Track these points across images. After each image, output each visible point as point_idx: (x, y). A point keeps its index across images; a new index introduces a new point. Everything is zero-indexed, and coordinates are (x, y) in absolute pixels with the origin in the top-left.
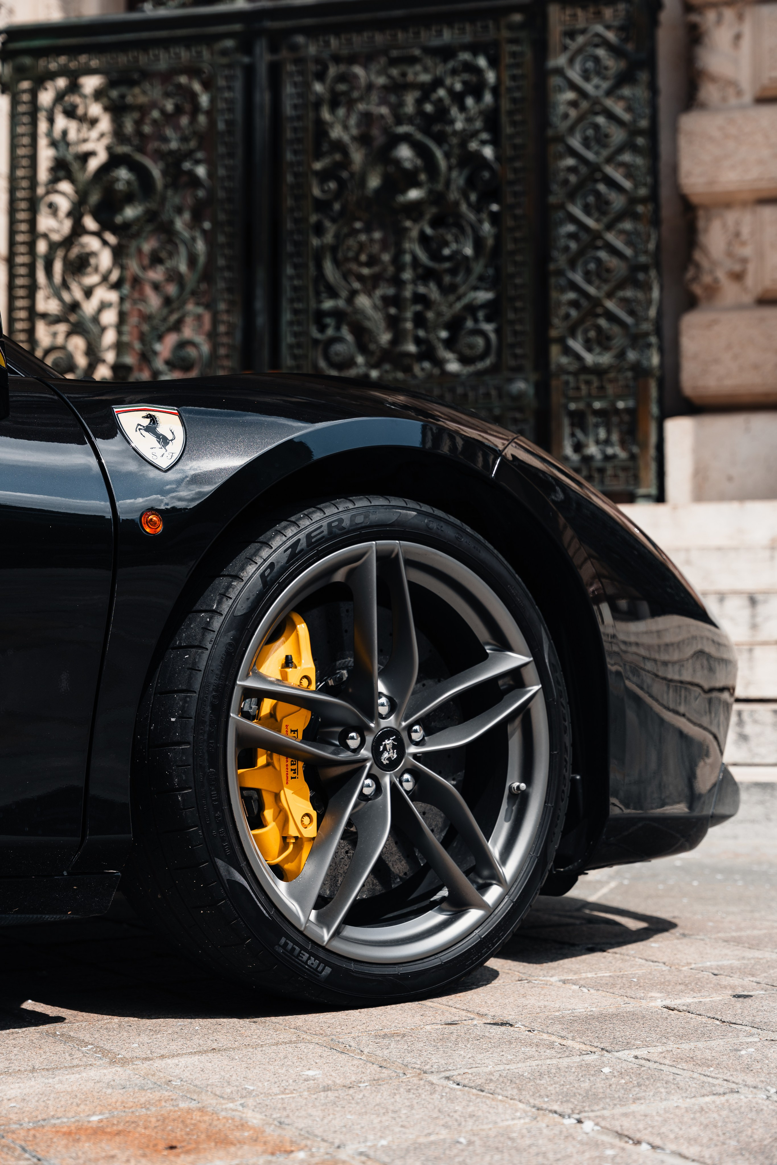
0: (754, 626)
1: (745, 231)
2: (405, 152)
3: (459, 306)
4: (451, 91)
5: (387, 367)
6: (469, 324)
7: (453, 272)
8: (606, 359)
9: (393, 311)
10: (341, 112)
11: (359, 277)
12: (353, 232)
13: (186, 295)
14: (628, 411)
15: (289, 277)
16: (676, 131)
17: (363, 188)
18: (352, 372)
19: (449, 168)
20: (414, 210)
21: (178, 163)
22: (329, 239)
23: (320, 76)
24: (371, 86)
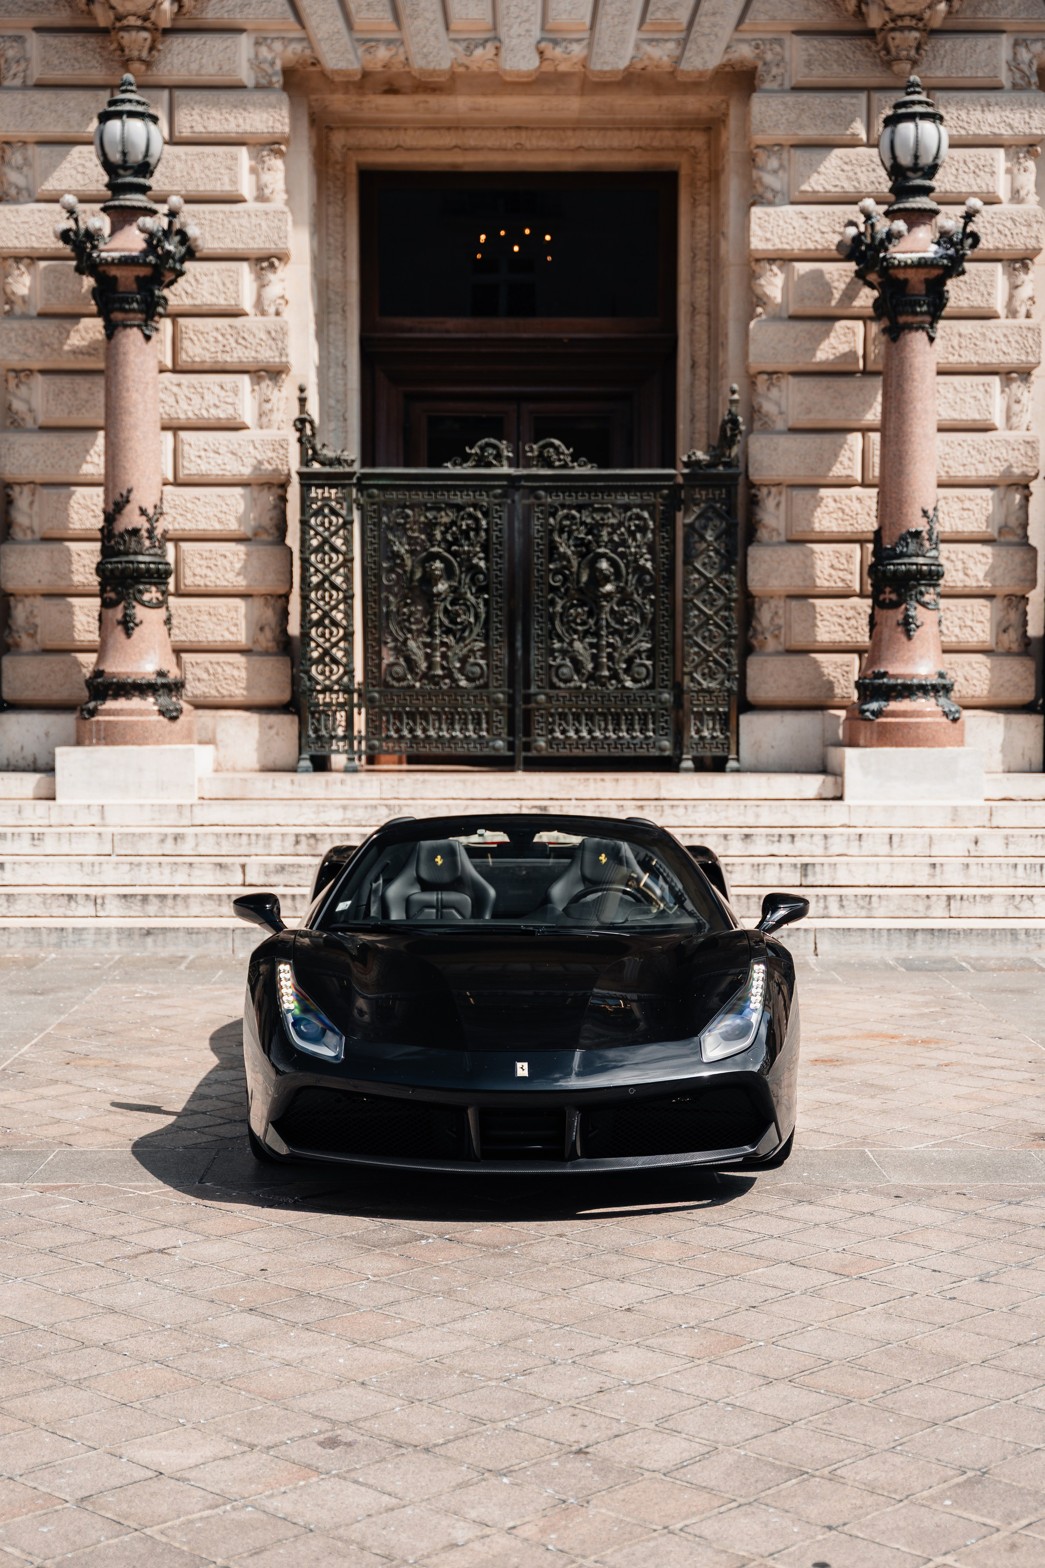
0: (826, 848)
1: (781, 612)
2: (604, 565)
3: (632, 650)
4: (628, 529)
5: (592, 683)
6: (638, 661)
7: (629, 631)
8: (713, 685)
9: (594, 651)
10: (565, 536)
11: (576, 632)
12: (573, 606)
13: (474, 636)
14: (725, 713)
15: (535, 629)
16: (745, 555)
17: (578, 581)
18: (572, 685)
19: (628, 574)
20: (608, 596)
21: (469, 560)
22: (559, 609)
23: (553, 515)
24: (583, 523)
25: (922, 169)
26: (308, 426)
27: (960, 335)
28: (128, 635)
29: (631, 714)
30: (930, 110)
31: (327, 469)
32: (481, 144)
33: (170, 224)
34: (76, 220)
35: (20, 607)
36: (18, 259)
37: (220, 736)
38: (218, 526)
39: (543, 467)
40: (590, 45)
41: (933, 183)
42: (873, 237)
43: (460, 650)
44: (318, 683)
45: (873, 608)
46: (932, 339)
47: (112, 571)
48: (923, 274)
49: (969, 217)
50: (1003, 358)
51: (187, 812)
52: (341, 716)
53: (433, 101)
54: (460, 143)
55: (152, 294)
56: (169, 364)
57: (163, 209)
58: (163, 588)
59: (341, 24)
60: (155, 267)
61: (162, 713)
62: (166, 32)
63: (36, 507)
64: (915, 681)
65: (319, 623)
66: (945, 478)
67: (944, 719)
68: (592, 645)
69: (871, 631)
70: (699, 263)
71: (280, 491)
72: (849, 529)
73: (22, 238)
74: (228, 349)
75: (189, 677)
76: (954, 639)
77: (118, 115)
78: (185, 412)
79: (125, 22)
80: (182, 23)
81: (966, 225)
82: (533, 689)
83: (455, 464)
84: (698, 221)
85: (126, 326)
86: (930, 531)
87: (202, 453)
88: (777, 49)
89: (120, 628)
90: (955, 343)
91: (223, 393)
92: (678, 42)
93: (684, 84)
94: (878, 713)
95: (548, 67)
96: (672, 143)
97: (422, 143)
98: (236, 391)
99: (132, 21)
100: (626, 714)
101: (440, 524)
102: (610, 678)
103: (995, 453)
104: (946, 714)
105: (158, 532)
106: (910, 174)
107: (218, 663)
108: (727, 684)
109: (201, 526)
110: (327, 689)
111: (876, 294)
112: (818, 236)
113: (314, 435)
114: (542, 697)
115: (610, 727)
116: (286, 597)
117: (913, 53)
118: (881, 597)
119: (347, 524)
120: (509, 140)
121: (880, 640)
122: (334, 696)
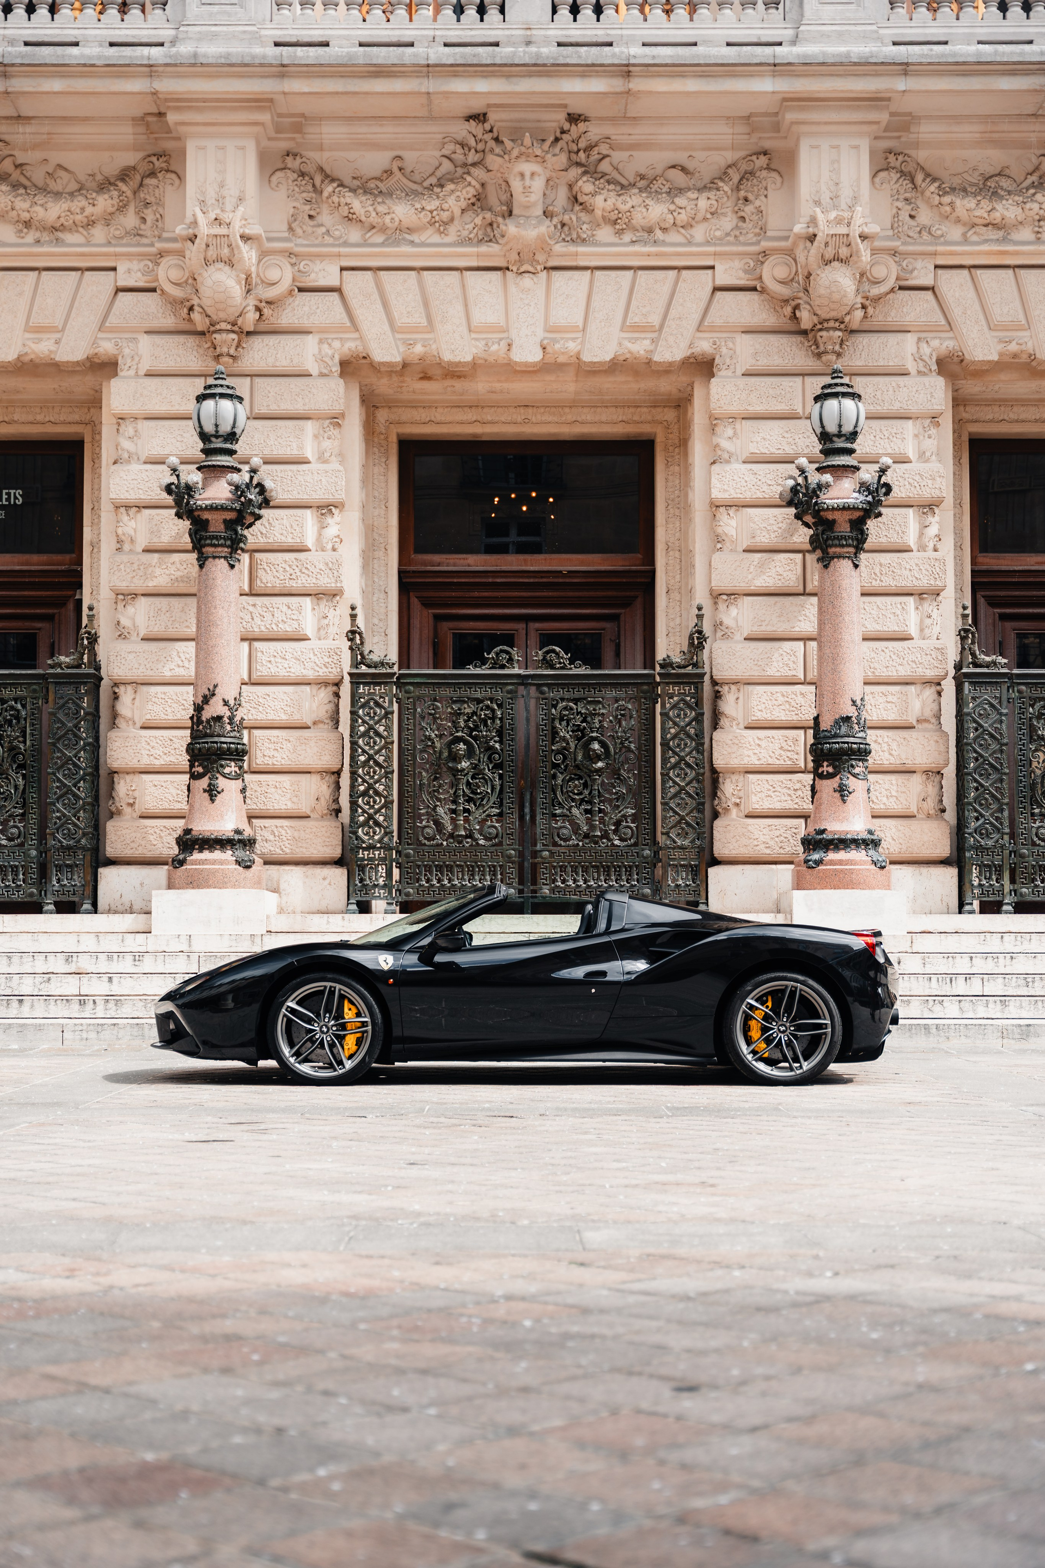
1: (741, 785)
2: (596, 746)
3: (619, 815)
4: (616, 717)
5: (587, 841)
6: (624, 824)
7: (617, 799)
8: (686, 843)
9: (589, 816)
10: (564, 723)
11: (573, 800)
12: (571, 779)
13: (491, 804)
14: (696, 866)
15: (540, 798)
16: (711, 739)
17: (575, 760)
18: (571, 843)
19: (615, 753)
20: (599, 771)
21: (487, 742)
22: (559, 782)
23: (555, 706)
24: (578, 713)
25: (845, 435)
26: (358, 637)
27: (881, 565)
28: (213, 801)
29: (619, 867)
30: (850, 390)
31: (372, 671)
32: (497, 419)
33: (252, 478)
34: (178, 476)
35: (122, 782)
36: (128, 507)
37: (283, 886)
38: (284, 717)
39: (546, 668)
40: (582, 343)
41: (854, 446)
42: (807, 488)
43: (478, 814)
44: (364, 842)
45: (814, 780)
46: (856, 566)
47: (200, 749)
48: (847, 515)
49: (883, 471)
50: (916, 583)
51: (258, 940)
52: (382, 870)
53: (458, 385)
54: (479, 419)
55: (236, 532)
56: (246, 588)
57: (246, 468)
58: (240, 763)
59: (386, 327)
60: (240, 512)
61: (238, 863)
62: (249, 333)
63: (137, 702)
64: (849, 836)
65: (365, 794)
66: (871, 677)
67: (873, 867)
68: (587, 811)
69: (813, 797)
70: (672, 511)
71: (335, 688)
72: (795, 718)
73: (131, 492)
74: (294, 577)
75: (258, 838)
76: (882, 806)
77: (213, 396)
78: (259, 627)
79: (218, 327)
80: (262, 327)
81: (880, 477)
82: (539, 847)
83: (476, 666)
84: (670, 478)
85: (214, 557)
86: (859, 717)
87: (272, 659)
88: (731, 345)
89: (206, 795)
90: (877, 571)
91: (290, 612)
92: (653, 341)
93: (658, 372)
94: (819, 862)
95: (550, 359)
96: (649, 418)
97: (449, 418)
98: (300, 609)
99: (223, 326)
100: (614, 866)
101: (464, 714)
102: (602, 837)
103: (912, 657)
104: (874, 863)
105: (237, 719)
106: (835, 439)
107: (282, 827)
108: (698, 842)
109: (271, 717)
110: (371, 847)
111: (811, 532)
112: (765, 488)
113: (362, 643)
114: (546, 854)
115: (602, 878)
116: (338, 773)
117: (837, 348)
118: (820, 770)
119: (388, 714)
120: (519, 415)
121: (821, 804)
122: (377, 853)
